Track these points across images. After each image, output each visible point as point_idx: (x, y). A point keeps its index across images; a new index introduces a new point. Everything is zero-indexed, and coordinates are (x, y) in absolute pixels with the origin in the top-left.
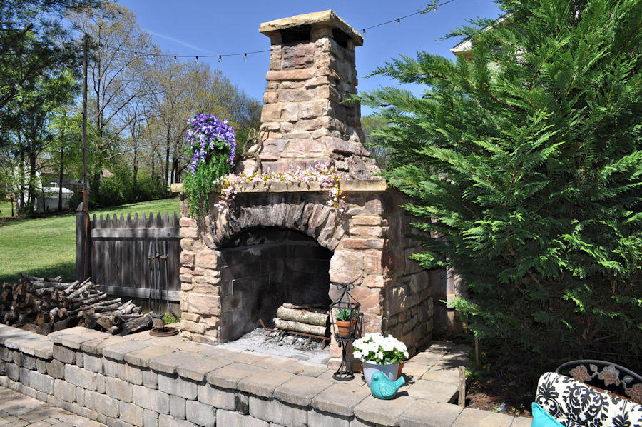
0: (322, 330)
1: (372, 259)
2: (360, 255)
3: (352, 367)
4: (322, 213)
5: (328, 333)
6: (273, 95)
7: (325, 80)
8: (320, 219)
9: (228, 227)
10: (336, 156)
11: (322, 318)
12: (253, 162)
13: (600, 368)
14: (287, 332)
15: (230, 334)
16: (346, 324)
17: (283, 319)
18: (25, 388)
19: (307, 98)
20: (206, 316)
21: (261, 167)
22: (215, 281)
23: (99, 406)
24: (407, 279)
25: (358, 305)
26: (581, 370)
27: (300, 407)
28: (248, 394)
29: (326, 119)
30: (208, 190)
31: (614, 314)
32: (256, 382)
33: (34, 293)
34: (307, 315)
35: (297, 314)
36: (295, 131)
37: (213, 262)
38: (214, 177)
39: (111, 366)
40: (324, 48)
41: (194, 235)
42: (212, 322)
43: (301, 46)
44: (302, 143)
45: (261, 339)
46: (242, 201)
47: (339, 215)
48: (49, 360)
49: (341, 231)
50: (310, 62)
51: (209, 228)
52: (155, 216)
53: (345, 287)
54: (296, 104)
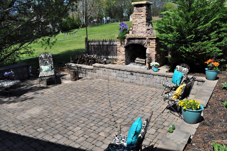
0: (144, 62)
1: (154, 50)
2: (152, 49)
3: (150, 67)
4: (145, 41)
5: (146, 63)
6: (135, 17)
7: (145, 15)
8: (144, 43)
9: (127, 44)
10: (147, 30)
11: (144, 60)
12: (131, 31)
13: (184, 64)
14: (137, 63)
15: (127, 64)
16: (149, 60)
17: (137, 61)
18: (87, 75)
19: (141, 19)
20: (122, 60)
21: (133, 33)
22: (124, 54)
23: (104, 77)
24: (160, 53)
25: (151, 57)
26: (181, 65)
27: (142, 73)
28: (133, 72)
29: (145, 23)
30: (123, 37)
31: (190, 58)
32: (134, 70)
33: (84, 57)
34: (141, 60)
35: (140, 60)
36: (139, 25)
37: (124, 50)
38: (124, 35)
39: (106, 69)
40: (145, 9)
41: (120, 45)
42: (124, 61)
43: (140, 8)
44: (141, 28)
45: (133, 64)
46: (129, 39)
47: (148, 42)
48: (92, 69)
49: (148, 45)
50: (142, 11)
51: (123, 44)
52: (105, 40)
53: (149, 54)
54: (139, 20)
